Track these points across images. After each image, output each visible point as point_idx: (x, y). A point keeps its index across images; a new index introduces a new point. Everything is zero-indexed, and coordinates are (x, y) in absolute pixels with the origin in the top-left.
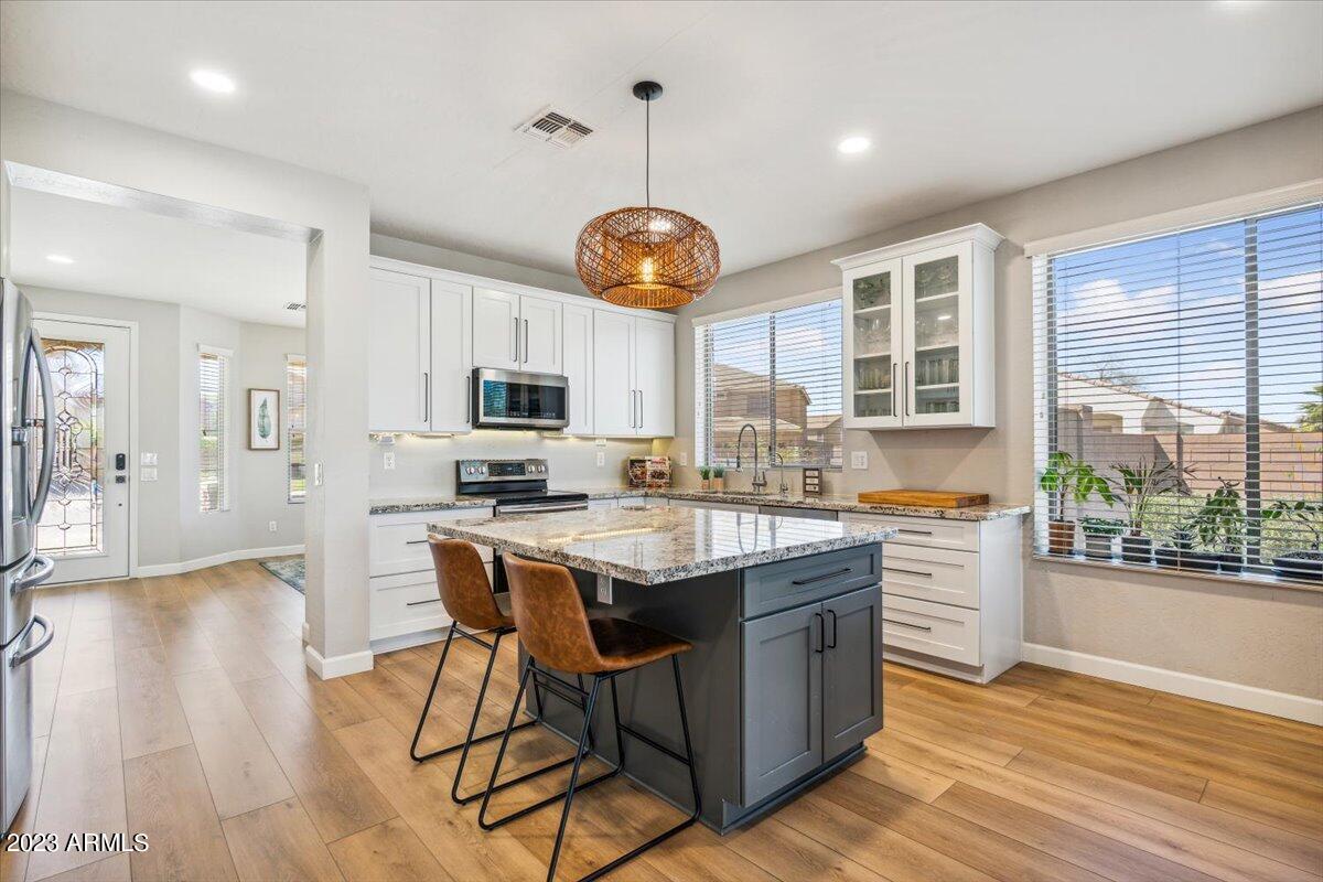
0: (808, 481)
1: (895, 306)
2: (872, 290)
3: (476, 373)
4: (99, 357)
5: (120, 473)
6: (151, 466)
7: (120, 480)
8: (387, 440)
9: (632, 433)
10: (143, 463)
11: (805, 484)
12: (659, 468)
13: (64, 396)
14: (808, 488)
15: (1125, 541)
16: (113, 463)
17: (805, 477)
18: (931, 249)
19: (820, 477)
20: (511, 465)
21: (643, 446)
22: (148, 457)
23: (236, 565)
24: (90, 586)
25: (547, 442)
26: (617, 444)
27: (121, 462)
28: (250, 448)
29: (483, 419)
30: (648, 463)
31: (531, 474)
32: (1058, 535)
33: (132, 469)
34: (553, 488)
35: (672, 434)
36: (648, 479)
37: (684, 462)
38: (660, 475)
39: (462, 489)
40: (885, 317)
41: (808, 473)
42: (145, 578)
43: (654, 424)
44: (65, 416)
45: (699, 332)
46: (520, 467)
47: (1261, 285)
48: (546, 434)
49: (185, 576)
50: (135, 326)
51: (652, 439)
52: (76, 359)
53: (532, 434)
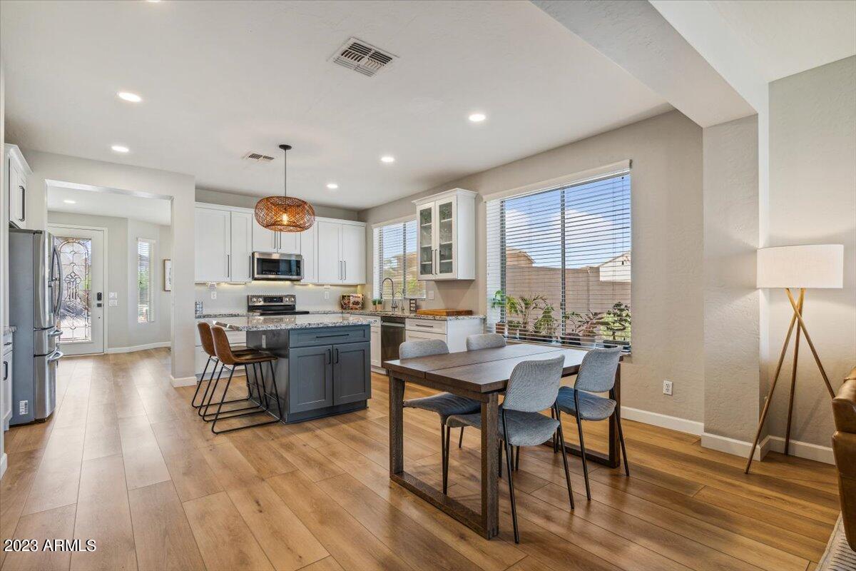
0: (412, 305)
1: (433, 224)
2: (426, 215)
3: (253, 254)
4: (89, 244)
5: (99, 302)
6: (114, 299)
7: (99, 305)
8: (212, 286)
9: (340, 282)
10: (111, 298)
11: (410, 307)
12: (357, 299)
13: (72, 265)
14: (412, 309)
15: (520, 330)
16: (96, 297)
17: (410, 303)
18: (444, 198)
19: (416, 303)
20: (275, 298)
21: (352, 289)
22: (112, 295)
23: (157, 349)
24: (85, 357)
25: (297, 287)
26: (335, 288)
27: (99, 297)
28: (165, 290)
29: (256, 276)
30: (351, 297)
31: (286, 302)
32: (499, 329)
33: (105, 301)
34: (298, 309)
35: (364, 282)
36: (351, 305)
37: (369, 297)
38: (357, 303)
39: (252, 309)
40: (430, 227)
41: (412, 302)
42: (112, 354)
43: (353, 277)
44: (73, 275)
45: (376, 231)
46: (280, 299)
47: (566, 213)
48: (295, 283)
49: (131, 353)
50: (106, 229)
51: (357, 285)
52: (77, 247)
53: (288, 283)
